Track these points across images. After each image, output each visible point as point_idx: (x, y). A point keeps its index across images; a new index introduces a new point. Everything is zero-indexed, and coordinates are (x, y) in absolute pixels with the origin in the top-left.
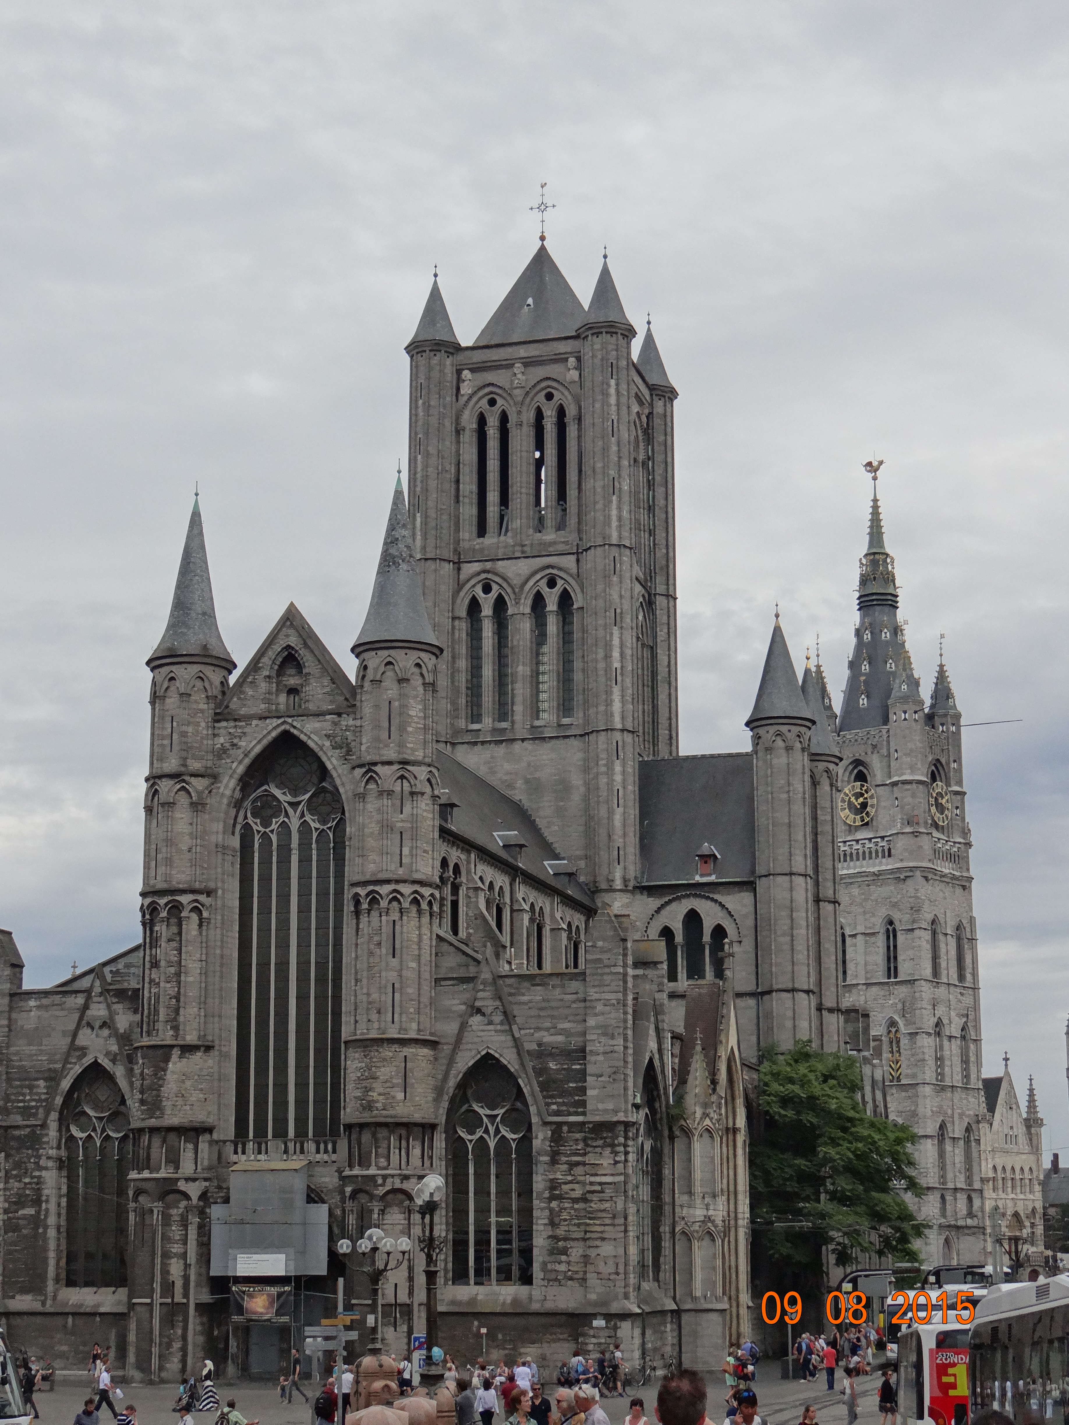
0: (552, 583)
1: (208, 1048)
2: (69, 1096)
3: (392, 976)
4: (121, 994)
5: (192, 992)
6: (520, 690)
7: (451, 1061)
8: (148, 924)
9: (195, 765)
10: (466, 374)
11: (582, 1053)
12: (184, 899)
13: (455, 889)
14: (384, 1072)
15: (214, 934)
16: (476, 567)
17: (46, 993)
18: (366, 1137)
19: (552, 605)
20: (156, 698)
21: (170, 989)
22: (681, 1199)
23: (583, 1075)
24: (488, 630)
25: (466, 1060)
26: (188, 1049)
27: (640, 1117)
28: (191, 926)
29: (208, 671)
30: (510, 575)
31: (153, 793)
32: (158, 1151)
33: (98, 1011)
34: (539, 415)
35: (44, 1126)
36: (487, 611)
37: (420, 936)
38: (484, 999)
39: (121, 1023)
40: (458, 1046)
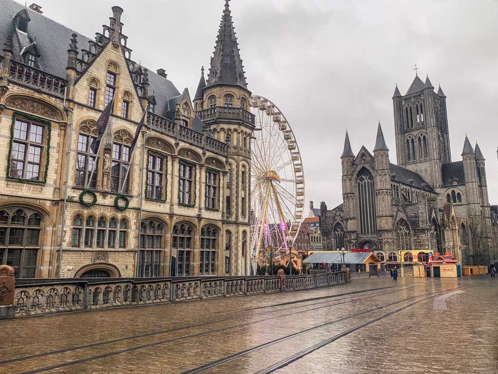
0: (422, 135)
1: (355, 219)
2: (335, 227)
3: (383, 206)
4: (341, 211)
5: (352, 210)
6: (417, 154)
7: (395, 219)
8: (344, 199)
9: (349, 174)
10: (403, 101)
11: (418, 217)
12: (349, 195)
13: (397, 190)
14: (383, 221)
15: (355, 200)
16: (408, 134)
17: (330, 211)
18: (381, 232)
19: (422, 139)
20: (342, 163)
21: (348, 209)
23: (418, 221)
24: (410, 144)
25: (398, 219)
26: (351, 219)
27: (432, 228)
28: (350, 199)
29: (350, 158)
30: (414, 134)
31: (343, 179)
32: (348, 235)
33: (338, 213)
34: (417, 105)
35: (331, 232)
36: (410, 141)
37: (388, 198)
38: (400, 209)
39: (342, 215)
40: (396, 217)
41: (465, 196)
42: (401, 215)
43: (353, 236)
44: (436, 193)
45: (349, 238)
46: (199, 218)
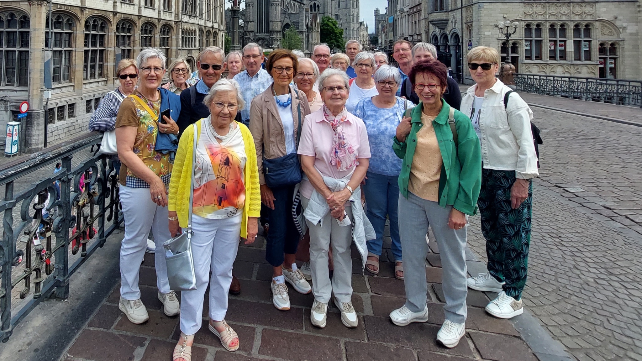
1: (253, 22)
3: (276, 13)
4: (243, 15)
5: (251, 15)
7: (283, 23)
8: (246, 7)
11: (299, 23)
12: (250, 4)
14: (274, 25)
15: (254, 8)
18: (272, 32)
21: (249, 15)
22: (311, 40)
23: (299, 25)
25: (285, 23)
26: (251, 22)
27: (306, 30)
28: (251, 7)
32: (248, 34)
37: (279, 8)
38: (287, 16)
39: (243, 18)
40: (283, 22)
41: (322, 7)
42: (287, 21)
43: (252, 34)
44: (304, 4)
45: (249, 36)
46: (213, 28)
